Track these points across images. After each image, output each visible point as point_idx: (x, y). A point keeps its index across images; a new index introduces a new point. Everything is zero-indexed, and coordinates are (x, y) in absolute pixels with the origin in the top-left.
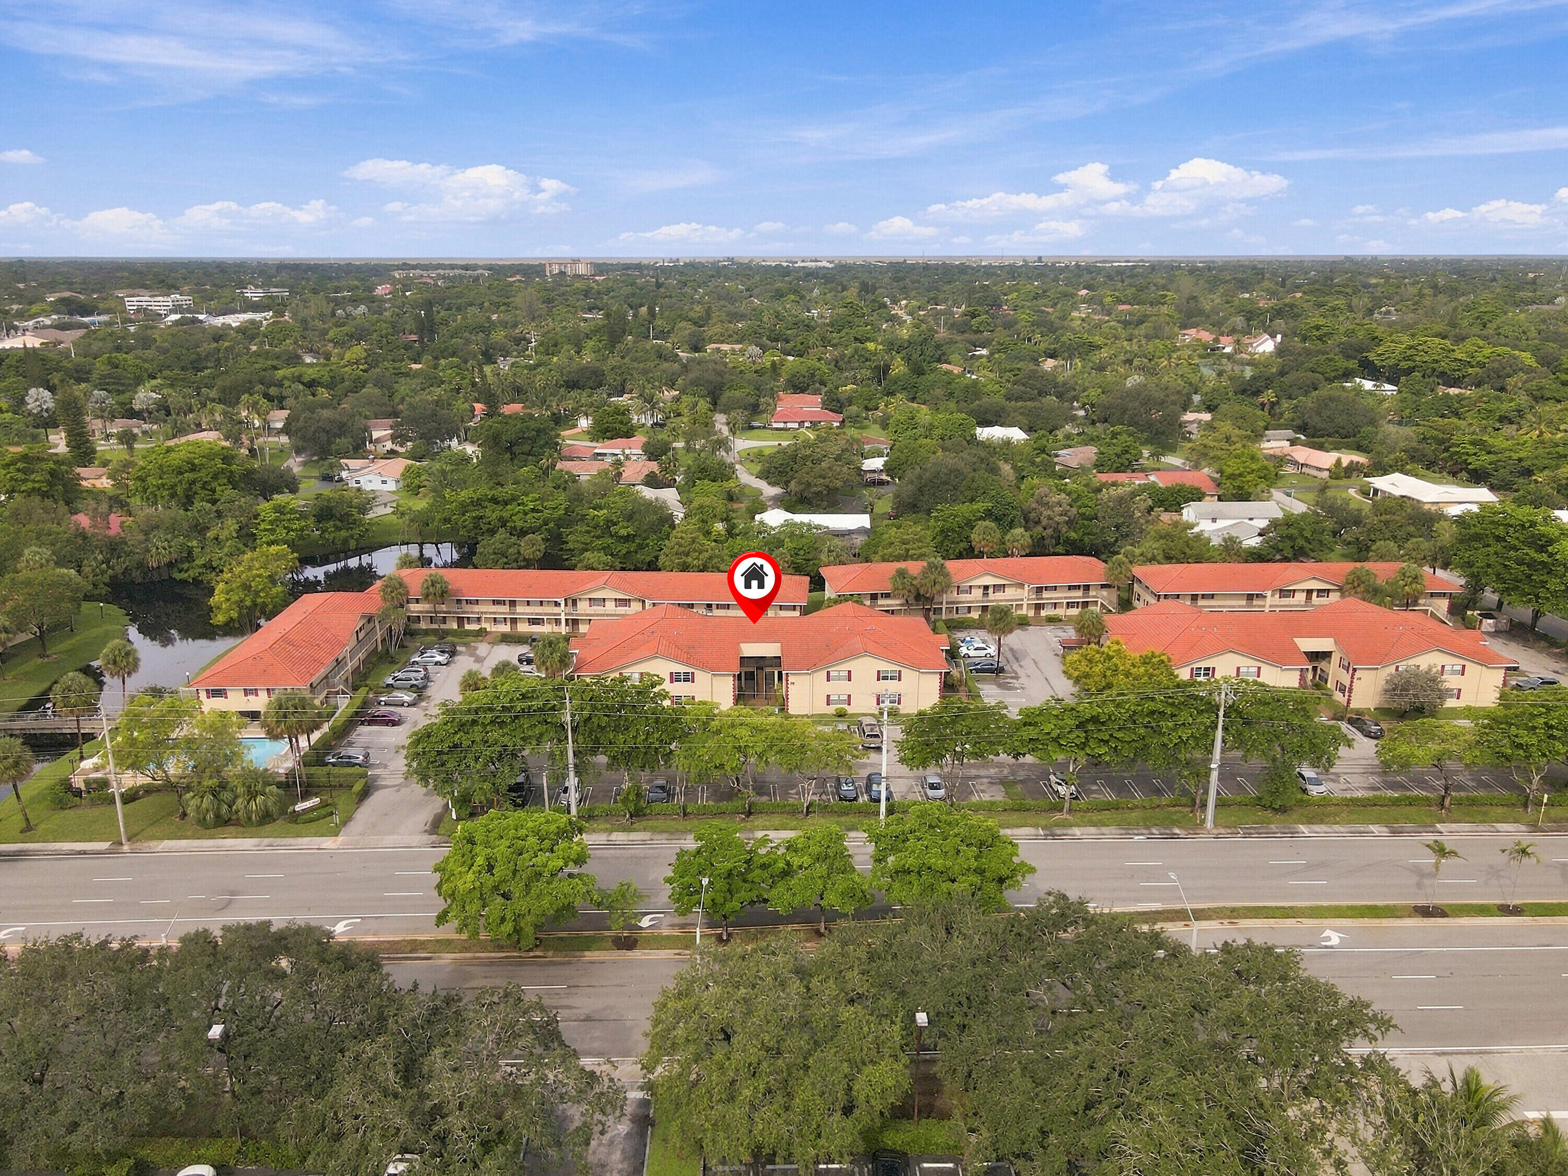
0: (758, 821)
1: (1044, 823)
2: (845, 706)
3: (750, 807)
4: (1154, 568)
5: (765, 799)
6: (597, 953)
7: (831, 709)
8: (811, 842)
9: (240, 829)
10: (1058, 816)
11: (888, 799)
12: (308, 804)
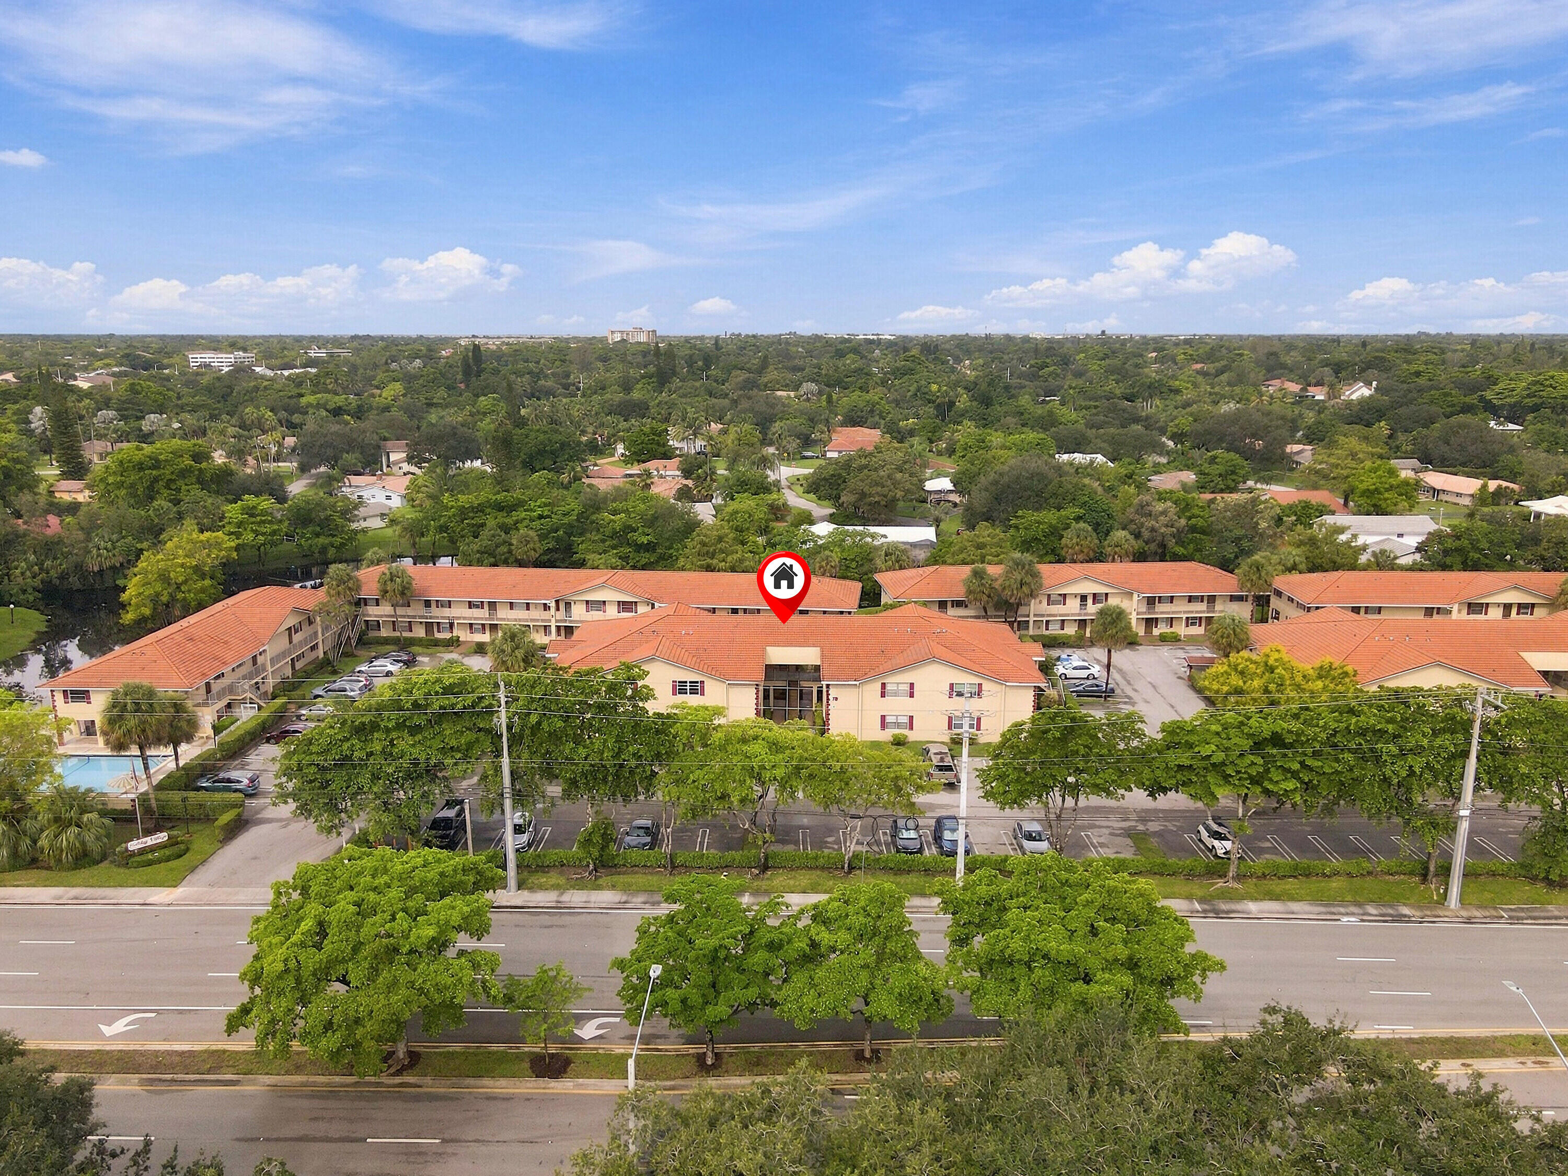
0: (778, 879)
1: (1200, 893)
2: (906, 732)
3: (766, 859)
4: (1295, 577)
5: (790, 848)
6: (503, 1082)
7: (887, 735)
8: (851, 909)
9: (44, 873)
10: (1220, 883)
11: (967, 852)
12: (150, 841)
